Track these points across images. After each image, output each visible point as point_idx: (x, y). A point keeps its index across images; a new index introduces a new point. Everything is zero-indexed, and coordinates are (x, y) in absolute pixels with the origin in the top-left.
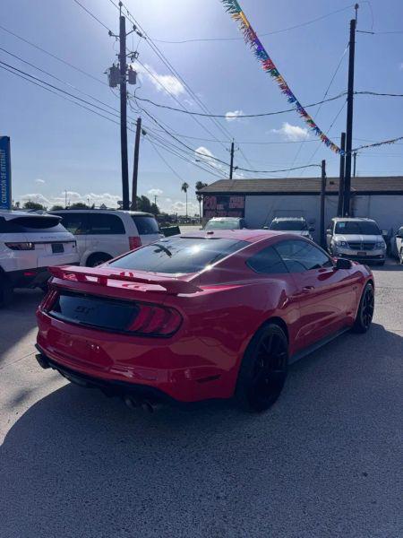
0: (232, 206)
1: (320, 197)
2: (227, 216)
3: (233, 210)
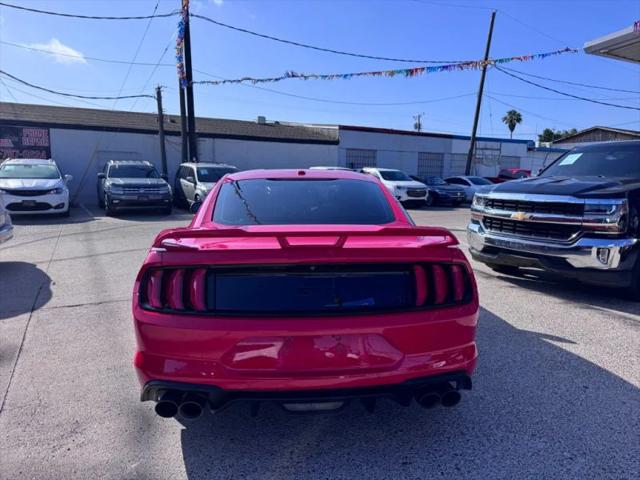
0: (26, 142)
1: (158, 137)
2: (20, 157)
3: (30, 148)
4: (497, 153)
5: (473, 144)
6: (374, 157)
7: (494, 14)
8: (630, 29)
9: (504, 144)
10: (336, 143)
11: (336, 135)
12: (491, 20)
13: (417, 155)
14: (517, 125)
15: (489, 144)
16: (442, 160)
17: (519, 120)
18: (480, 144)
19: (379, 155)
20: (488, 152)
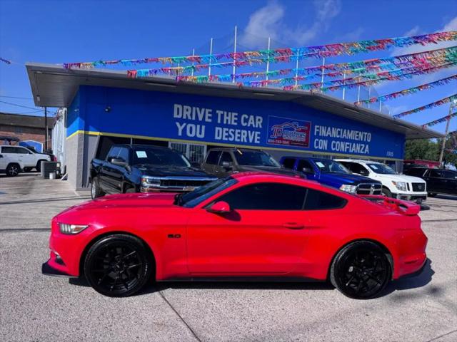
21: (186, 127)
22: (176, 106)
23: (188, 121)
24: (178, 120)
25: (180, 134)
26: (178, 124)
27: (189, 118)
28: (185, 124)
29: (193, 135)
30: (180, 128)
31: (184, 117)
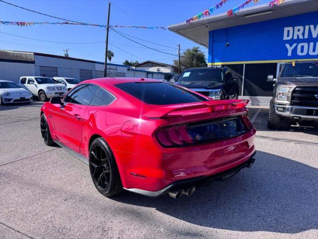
4: (115, 71)
5: (106, 67)
6: (57, 71)
7: (110, 4)
8: (185, 23)
9: (118, 67)
10: (33, 62)
11: (33, 58)
12: (108, 7)
13: (79, 71)
14: (112, 57)
15: (112, 67)
16: (92, 74)
17: (113, 55)
18: (108, 67)
19: (59, 70)
20: (112, 71)
21: (296, 46)
22: (286, 29)
23: (299, 41)
24: (287, 42)
25: (289, 54)
26: (287, 46)
27: (301, 37)
28: (295, 45)
29: (305, 53)
30: (290, 49)
31: (295, 38)
